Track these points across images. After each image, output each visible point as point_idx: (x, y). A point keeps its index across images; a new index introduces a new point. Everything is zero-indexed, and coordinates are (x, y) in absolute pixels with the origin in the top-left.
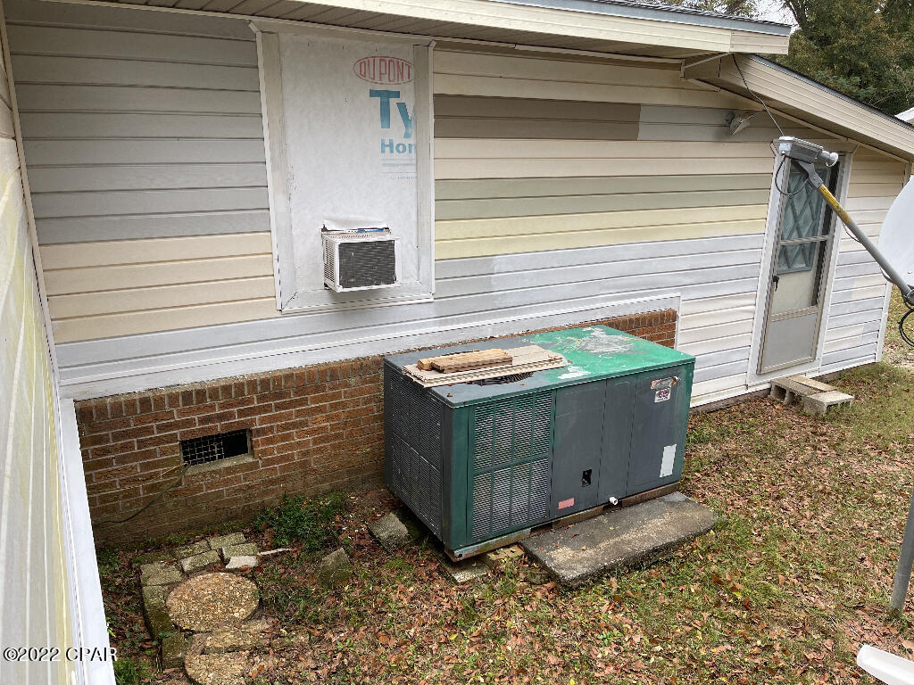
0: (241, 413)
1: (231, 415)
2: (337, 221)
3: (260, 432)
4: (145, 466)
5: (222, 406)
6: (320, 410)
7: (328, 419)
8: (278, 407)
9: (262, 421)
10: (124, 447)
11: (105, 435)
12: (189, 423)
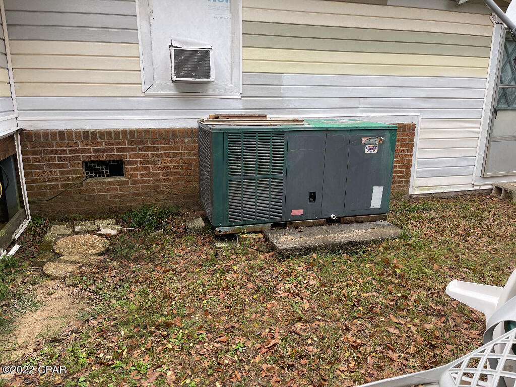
0: (118, 150)
1: (112, 150)
2: (179, 42)
3: (129, 163)
4: (62, 173)
5: (107, 144)
6: (167, 155)
7: (171, 161)
8: (140, 149)
9: (131, 156)
10: (50, 159)
11: (40, 150)
12: (88, 151)
